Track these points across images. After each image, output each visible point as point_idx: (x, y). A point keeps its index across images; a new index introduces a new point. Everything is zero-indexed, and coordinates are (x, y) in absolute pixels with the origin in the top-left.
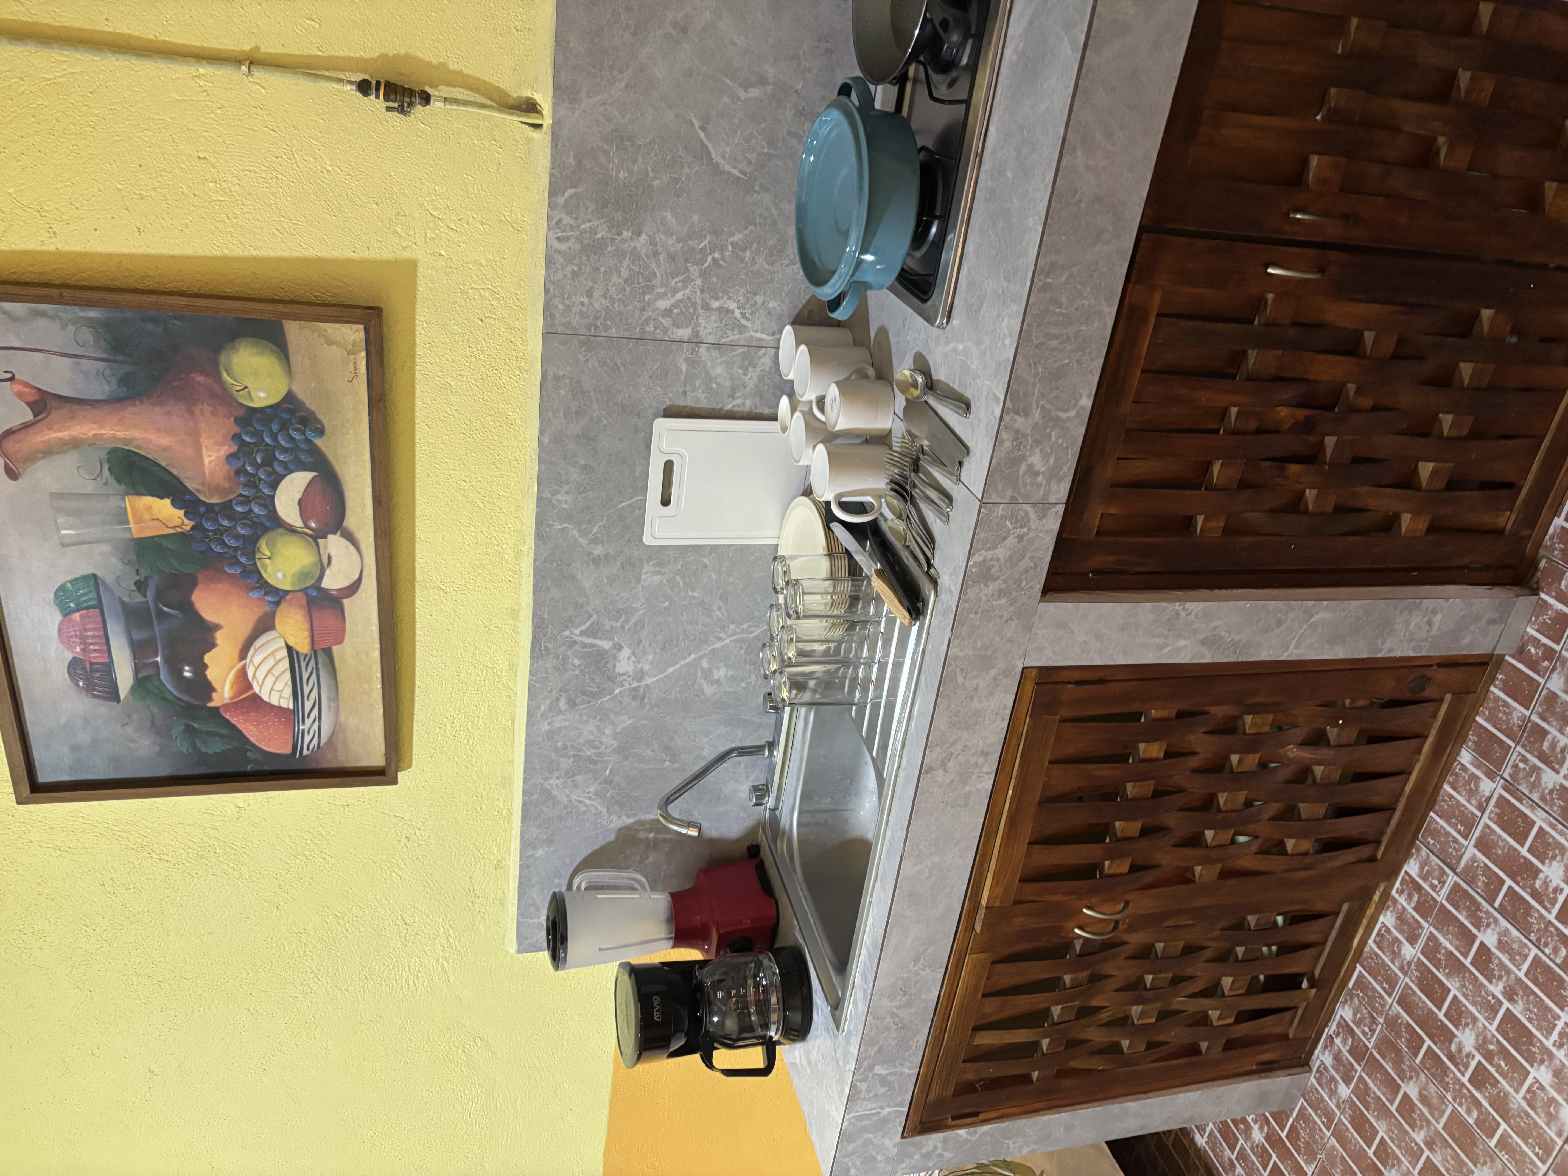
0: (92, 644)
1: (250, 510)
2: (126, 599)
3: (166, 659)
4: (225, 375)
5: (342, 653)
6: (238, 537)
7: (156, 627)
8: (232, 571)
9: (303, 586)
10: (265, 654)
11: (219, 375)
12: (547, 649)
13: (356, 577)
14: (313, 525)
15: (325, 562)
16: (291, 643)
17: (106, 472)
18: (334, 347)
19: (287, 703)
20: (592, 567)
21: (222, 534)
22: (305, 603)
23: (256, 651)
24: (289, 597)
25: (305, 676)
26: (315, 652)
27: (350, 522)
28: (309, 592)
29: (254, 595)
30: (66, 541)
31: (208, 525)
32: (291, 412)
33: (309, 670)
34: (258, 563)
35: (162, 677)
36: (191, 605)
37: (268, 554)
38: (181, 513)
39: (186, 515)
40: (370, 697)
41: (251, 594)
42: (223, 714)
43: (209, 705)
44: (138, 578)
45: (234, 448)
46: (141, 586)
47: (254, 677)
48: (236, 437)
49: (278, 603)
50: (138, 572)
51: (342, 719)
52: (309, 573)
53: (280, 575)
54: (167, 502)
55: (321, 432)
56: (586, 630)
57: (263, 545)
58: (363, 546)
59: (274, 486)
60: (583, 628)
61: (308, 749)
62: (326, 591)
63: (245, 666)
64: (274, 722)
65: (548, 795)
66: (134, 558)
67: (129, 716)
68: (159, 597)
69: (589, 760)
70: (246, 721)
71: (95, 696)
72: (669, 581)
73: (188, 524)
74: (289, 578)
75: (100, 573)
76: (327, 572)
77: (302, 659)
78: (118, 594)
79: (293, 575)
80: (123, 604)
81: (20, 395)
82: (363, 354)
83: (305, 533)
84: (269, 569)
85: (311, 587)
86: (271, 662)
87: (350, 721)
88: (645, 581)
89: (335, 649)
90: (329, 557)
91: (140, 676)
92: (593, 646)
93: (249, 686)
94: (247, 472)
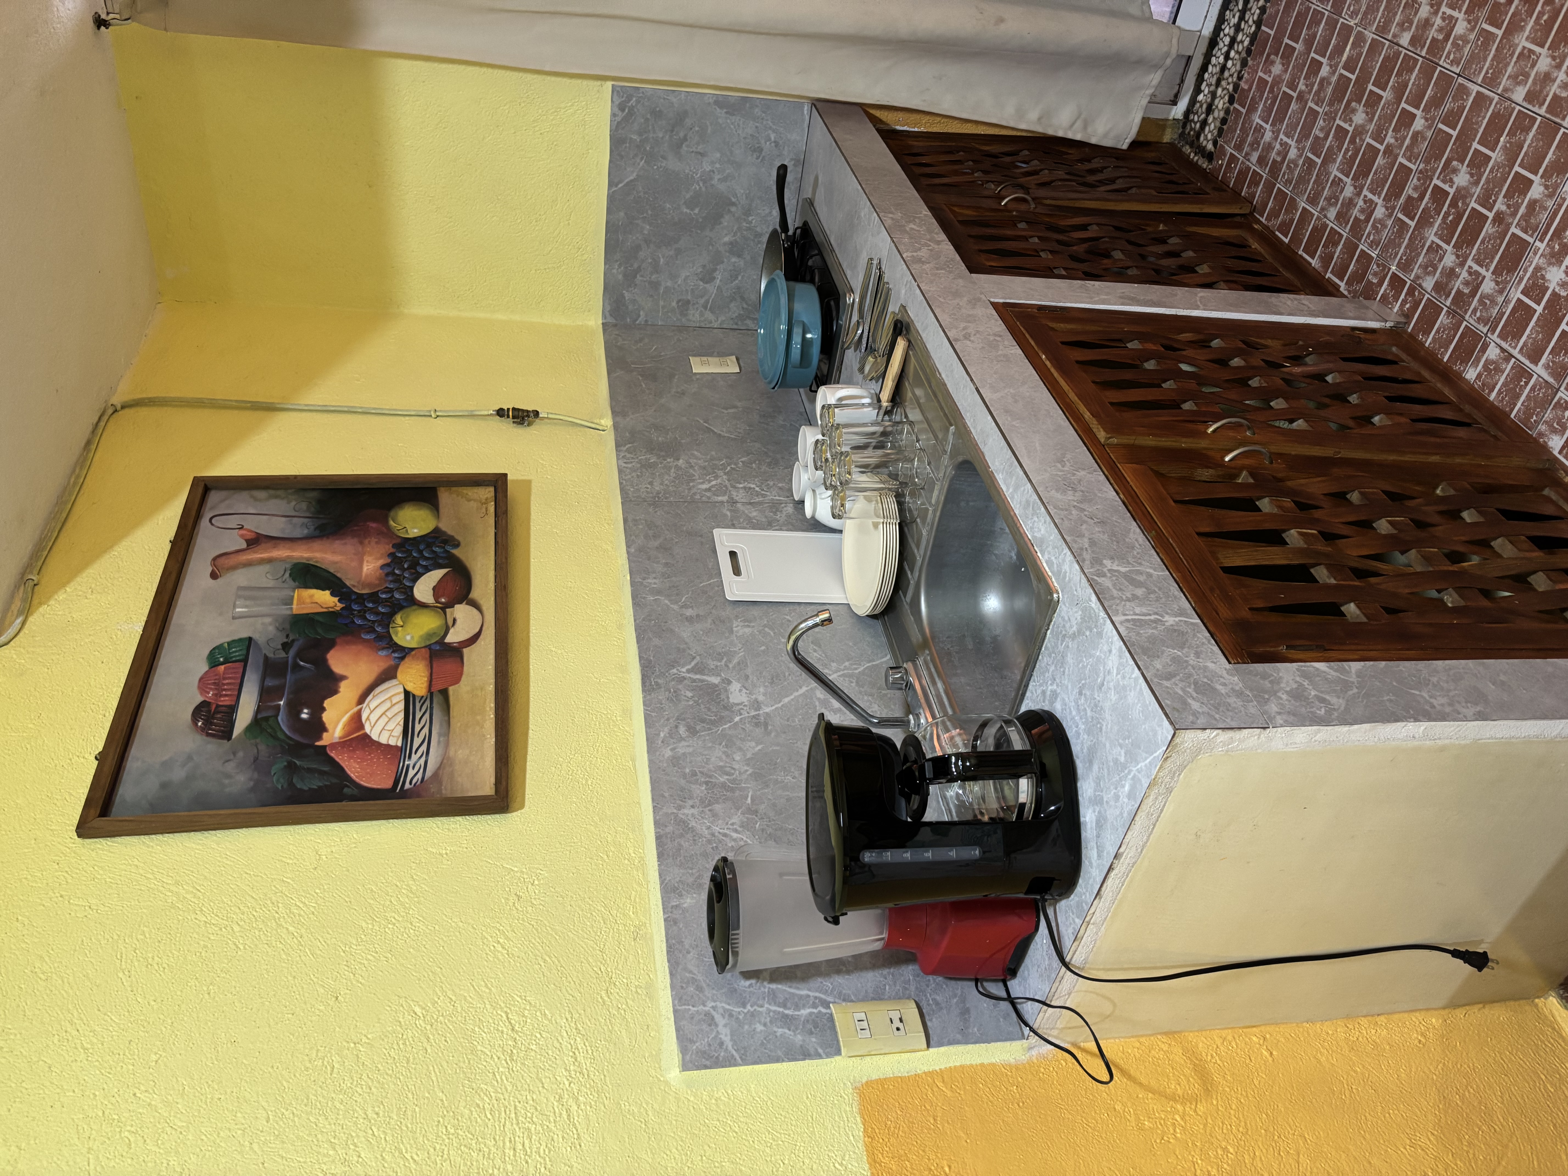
0: (225, 690)
1: (393, 596)
2: (271, 655)
3: (288, 704)
4: (391, 523)
5: (459, 693)
6: (378, 613)
7: (288, 678)
8: (368, 637)
9: (428, 643)
10: (383, 699)
11: (387, 522)
12: (657, 684)
13: (477, 630)
14: (443, 600)
15: (450, 623)
16: (408, 689)
17: (287, 575)
18: (472, 503)
19: (396, 740)
20: (686, 623)
21: (365, 612)
22: (427, 656)
23: (374, 697)
24: (413, 653)
25: (418, 715)
26: (432, 694)
27: (475, 594)
28: (433, 647)
29: (383, 653)
30: (237, 615)
31: (355, 607)
32: (437, 538)
33: (423, 710)
34: (391, 630)
35: (279, 718)
36: (325, 661)
37: (401, 623)
38: (336, 599)
39: (339, 601)
40: (482, 727)
41: (380, 653)
42: (329, 752)
43: (317, 743)
44: (285, 640)
45: (388, 560)
46: (286, 646)
47: (368, 718)
48: (391, 555)
49: (402, 658)
50: (287, 636)
51: (451, 753)
52: (434, 633)
53: (408, 638)
54: (328, 592)
55: (457, 545)
56: (693, 668)
57: (398, 620)
58: (484, 608)
59: (415, 580)
60: (689, 667)
61: (411, 783)
62: (449, 645)
63: (361, 709)
64: (379, 759)
65: (684, 826)
66: (288, 626)
67: (234, 754)
68: (299, 655)
69: (723, 786)
70: (350, 758)
71: (208, 735)
72: (760, 632)
73: (340, 606)
74: (416, 639)
75: (255, 636)
76: (452, 631)
77: (417, 701)
78: (264, 652)
79: (421, 637)
80: (266, 658)
81: (242, 536)
82: (493, 503)
83: (437, 607)
84: (400, 635)
85: (436, 643)
86: (388, 705)
87: (459, 753)
88: (737, 632)
89: (451, 690)
90: (455, 620)
91: (259, 716)
92: (703, 681)
93: (362, 727)
94: (395, 574)
